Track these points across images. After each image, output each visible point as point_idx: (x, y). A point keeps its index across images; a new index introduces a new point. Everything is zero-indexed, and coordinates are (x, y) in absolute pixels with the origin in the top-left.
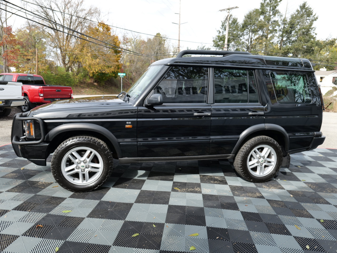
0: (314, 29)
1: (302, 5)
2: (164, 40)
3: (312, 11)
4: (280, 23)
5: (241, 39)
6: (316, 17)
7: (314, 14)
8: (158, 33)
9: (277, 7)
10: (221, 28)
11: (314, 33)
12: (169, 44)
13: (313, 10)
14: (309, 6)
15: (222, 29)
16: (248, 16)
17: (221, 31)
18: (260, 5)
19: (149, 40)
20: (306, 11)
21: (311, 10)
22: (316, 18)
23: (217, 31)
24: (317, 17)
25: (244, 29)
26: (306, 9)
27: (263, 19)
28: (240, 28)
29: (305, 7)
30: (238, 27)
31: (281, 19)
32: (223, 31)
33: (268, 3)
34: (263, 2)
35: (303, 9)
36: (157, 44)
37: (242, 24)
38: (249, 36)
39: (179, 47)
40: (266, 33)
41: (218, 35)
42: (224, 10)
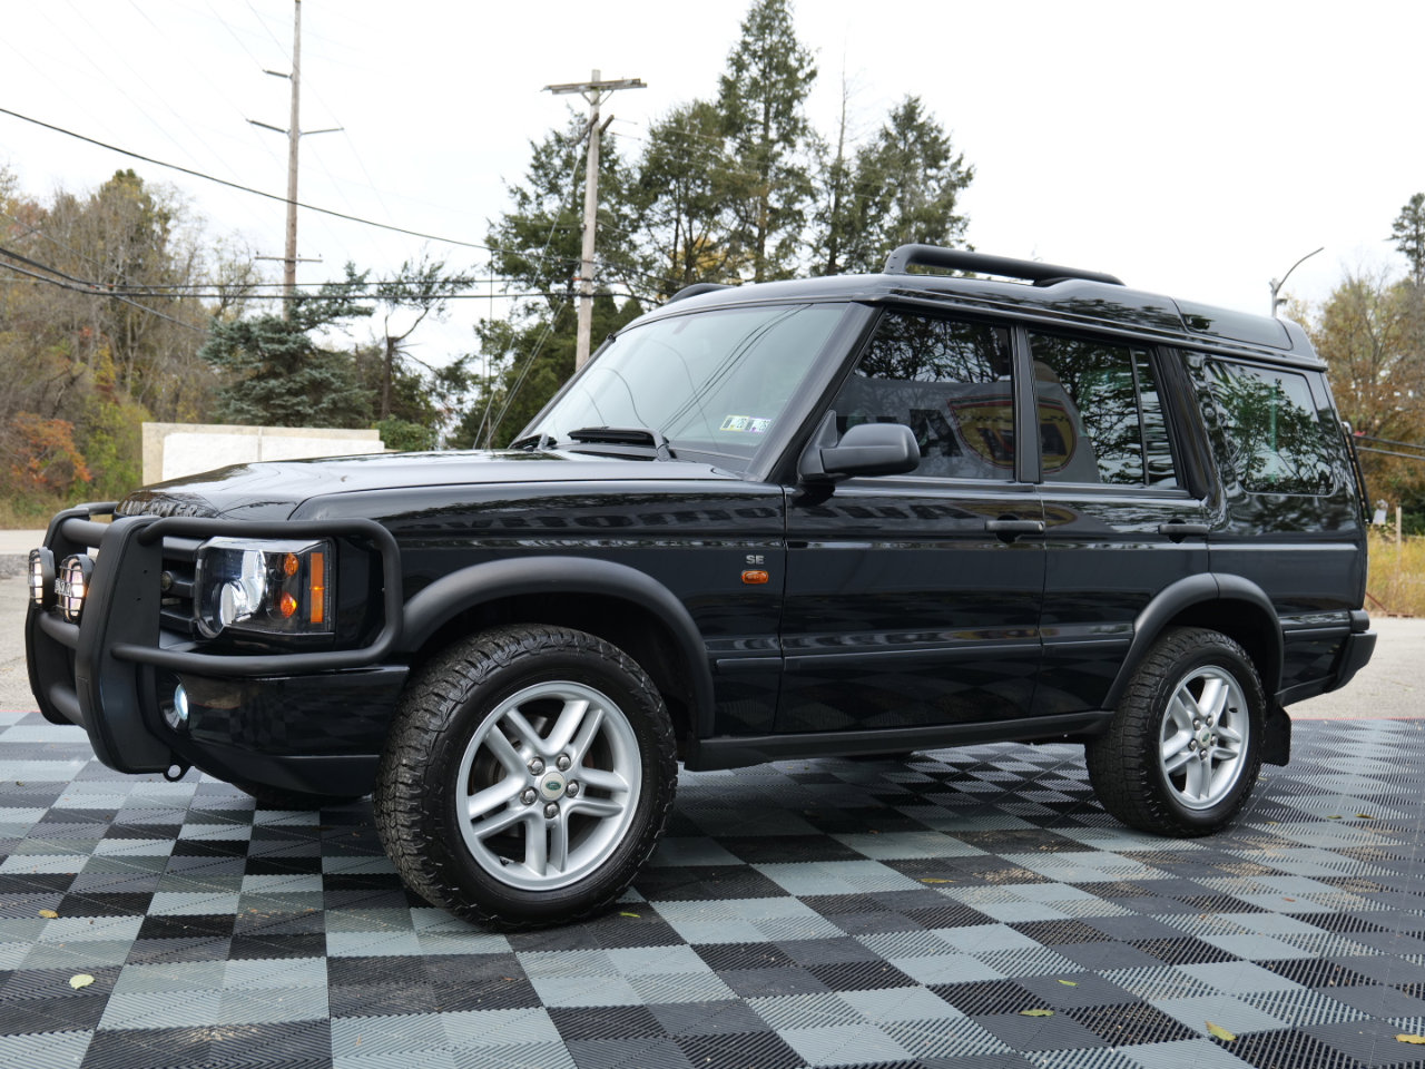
0: (960, 225)
1: (901, 111)
2: (165, 217)
3: (944, 142)
4: (817, 184)
5: (638, 243)
6: (963, 168)
7: (953, 159)
8: (125, 172)
9: (795, 103)
10: (528, 177)
11: (961, 241)
12: (199, 242)
13: (947, 140)
14: (929, 118)
15: (534, 182)
17: (530, 190)
18: (719, 87)
19: (67, 203)
20: (920, 140)
21: (943, 138)
22: (964, 175)
23: (512, 191)
24: (969, 169)
25: (652, 196)
26: (922, 130)
27: (736, 154)
28: (630, 189)
29: (913, 119)
30: (620, 182)
31: (823, 166)
32: (541, 191)
33: (755, 82)
34: (730, 73)
35: (908, 128)
36: (122, 235)
37: (641, 168)
38: (677, 230)
39: (291, 262)
40: (755, 225)
41: (514, 211)
42: (573, 88)
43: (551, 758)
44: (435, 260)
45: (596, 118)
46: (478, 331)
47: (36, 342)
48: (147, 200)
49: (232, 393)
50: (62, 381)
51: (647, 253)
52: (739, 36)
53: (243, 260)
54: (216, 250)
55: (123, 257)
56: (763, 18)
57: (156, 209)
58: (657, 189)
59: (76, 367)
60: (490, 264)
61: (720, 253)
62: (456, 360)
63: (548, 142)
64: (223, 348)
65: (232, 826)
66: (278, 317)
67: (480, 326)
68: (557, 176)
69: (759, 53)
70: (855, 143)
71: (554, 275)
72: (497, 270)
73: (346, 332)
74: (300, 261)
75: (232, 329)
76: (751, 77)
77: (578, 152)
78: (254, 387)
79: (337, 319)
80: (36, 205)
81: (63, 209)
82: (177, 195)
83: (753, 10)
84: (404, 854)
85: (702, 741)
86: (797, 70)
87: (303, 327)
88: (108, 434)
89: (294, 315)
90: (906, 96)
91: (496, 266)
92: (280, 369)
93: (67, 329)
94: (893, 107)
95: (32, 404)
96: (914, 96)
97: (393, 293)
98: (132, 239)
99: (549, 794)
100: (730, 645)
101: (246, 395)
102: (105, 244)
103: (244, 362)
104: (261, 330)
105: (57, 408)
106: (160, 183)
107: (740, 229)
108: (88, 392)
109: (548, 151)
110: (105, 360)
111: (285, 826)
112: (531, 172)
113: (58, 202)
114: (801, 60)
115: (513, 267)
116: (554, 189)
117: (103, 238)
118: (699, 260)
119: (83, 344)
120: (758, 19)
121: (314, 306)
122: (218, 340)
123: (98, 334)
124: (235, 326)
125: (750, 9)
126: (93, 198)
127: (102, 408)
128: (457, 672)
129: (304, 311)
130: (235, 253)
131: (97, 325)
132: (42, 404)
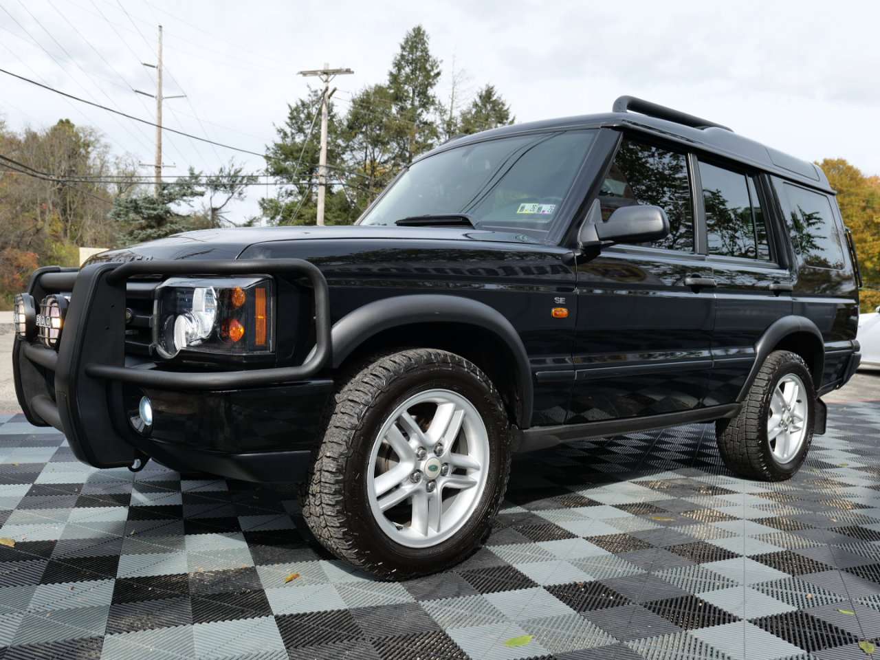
1: (484, 93)
2: (87, 145)
3: (506, 111)
4: (439, 130)
5: (346, 159)
7: (510, 120)
8: (64, 120)
9: (429, 88)
10: (287, 123)
12: (106, 159)
13: (508, 109)
14: (499, 97)
15: (290, 126)
16: (362, 101)
17: (288, 130)
18: (388, 78)
19: (32, 137)
20: (493, 109)
21: (505, 108)
23: (278, 131)
25: (353, 134)
26: (495, 103)
27: (397, 113)
28: (341, 130)
29: (490, 98)
30: (336, 127)
31: (443, 120)
32: (293, 131)
33: (407, 76)
34: (394, 71)
35: (487, 102)
36: (64, 154)
37: (348, 120)
38: (366, 153)
39: (158, 167)
40: (407, 151)
41: (279, 141)
42: (314, 73)
43: (431, 447)
44: (237, 167)
45: (327, 89)
46: (261, 205)
47: (16, 211)
48: (77, 135)
49: (127, 237)
50: (32, 231)
51: (351, 165)
52: (399, 51)
53: (131, 169)
54: (115, 163)
55: (64, 166)
56: (412, 42)
57: (82, 140)
58: (357, 131)
59: (39, 224)
60: (267, 170)
61: (389, 166)
62: (248, 220)
63: (297, 105)
64: (122, 212)
65: (167, 494)
66: (153, 196)
67: (262, 202)
68: (302, 123)
69: (410, 61)
70: (459, 109)
71: (302, 175)
72: (270, 173)
73: (189, 204)
74: (164, 167)
75: (127, 202)
76: (406, 73)
77: (314, 111)
78: (140, 234)
79: (185, 198)
80: (15, 137)
81: (30, 139)
82: (93, 134)
83: (407, 38)
84: (327, 526)
85: (524, 431)
86: (430, 71)
87: (166, 202)
88: (58, 260)
89: (161, 195)
90: (487, 85)
91: (270, 170)
92: (153, 223)
93: (34, 204)
94: (480, 91)
95: (16, 244)
96: (491, 85)
97: (215, 185)
98: (69, 157)
99: (431, 475)
100: (544, 362)
101: (135, 238)
102: (54, 159)
103: (133, 220)
104: (143, 202)
105: (29, 246)
106: (84, 127)
107: (400, 153)
108: (46, 238)
109: (297, 109)
110: (56, 221)
111: (204, 492)
112: (288, 121)
113: (27, 136)
114: (432, 66)
115: (279, 172)
116: (301, 130)
117: (53, 156)
118: (378, 169)
119: (43, 213)
120: (410, 43)
121: (172, 191)
122: (119, 208)
123: (51, 207)
124: (128, 201)
125: (405, 37)
126: (47, 133)
127: (54, 246)
128: (366, 383)
129: (167, 193)
130: (126, 165)
131: (50, 202)
132: (20, 244)
